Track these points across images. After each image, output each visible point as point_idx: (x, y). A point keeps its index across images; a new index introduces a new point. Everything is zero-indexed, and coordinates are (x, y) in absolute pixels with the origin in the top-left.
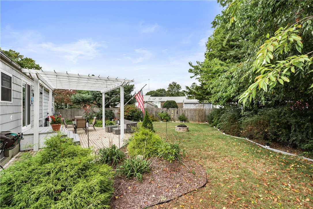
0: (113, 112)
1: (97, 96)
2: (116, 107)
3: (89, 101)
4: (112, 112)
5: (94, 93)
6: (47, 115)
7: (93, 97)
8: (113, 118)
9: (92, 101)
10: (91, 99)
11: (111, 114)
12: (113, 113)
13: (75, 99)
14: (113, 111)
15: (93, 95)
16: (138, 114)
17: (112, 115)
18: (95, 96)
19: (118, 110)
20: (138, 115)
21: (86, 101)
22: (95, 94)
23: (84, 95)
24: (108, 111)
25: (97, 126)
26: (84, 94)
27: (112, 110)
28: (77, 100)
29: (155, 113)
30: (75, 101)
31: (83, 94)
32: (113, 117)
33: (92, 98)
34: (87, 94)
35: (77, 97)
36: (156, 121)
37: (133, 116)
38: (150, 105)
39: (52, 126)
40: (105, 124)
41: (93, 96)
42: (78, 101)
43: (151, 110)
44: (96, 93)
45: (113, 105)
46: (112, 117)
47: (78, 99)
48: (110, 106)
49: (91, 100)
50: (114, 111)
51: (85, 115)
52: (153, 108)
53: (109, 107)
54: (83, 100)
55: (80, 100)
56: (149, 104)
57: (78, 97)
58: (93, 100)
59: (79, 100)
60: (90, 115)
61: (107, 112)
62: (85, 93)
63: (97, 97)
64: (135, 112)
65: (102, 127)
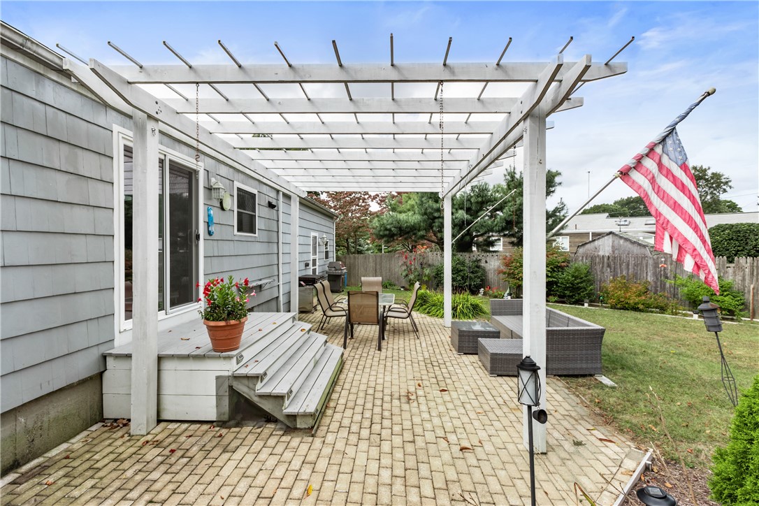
0: (483, 264)
1: (435, 218)
2: (491, 249)
3: (415, 232)
4: (478, 267)
5: (426, 209)
6: (304, 268)
7: (424, 221)
8: (481, 286)
9: (422, 233)
10: (420, 227)
11: (476, 272)
12: (484, 270)
13: (381, 226)
14: (483, 261)
15: (425, 214)
16: (576, 277)
17: (479, 274)
18: (431, 217)
19: (498, 259)
20: (578, 281)
21: (408, 233)
22: (429, 210)
23: (402, 217)
24: (467, 261)
25: (428, 313)
26: (405, 212)
27: (480, 260)
28: (386, 229)
29: (655, 274)
30: (381, 233)
31: (400, 212)
32: (482, 280)
33: (422, 224)
34: (410, 213)
35: (385, 221)
36: (663, 310)
37: (556, 283)
38: (628, 244)
39: (210, 328)
40: (454, 309)
41: (426, 217)
42: (387, 232)
43: (632, 262)
44: (432, 209)
45: (484, 245)
46: (478, 281)
47: (388, 227)
48: (474, 249)
49: (419, 230)
50: (486, 262)
51: (405, 270)
52: (645, 257)
53: (472, 251)
54: (400, 229)
55: (393, 229)
56: (622, 242)
57: (388, 221)
58: (425, 229)
59: (390, 230)
60: (416, 273)
61: (464, 266)
62: (405, 210)
63: (436, 220)
64: (562, 268)
65: (442, 317)
